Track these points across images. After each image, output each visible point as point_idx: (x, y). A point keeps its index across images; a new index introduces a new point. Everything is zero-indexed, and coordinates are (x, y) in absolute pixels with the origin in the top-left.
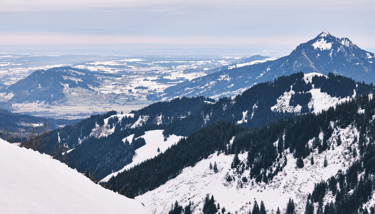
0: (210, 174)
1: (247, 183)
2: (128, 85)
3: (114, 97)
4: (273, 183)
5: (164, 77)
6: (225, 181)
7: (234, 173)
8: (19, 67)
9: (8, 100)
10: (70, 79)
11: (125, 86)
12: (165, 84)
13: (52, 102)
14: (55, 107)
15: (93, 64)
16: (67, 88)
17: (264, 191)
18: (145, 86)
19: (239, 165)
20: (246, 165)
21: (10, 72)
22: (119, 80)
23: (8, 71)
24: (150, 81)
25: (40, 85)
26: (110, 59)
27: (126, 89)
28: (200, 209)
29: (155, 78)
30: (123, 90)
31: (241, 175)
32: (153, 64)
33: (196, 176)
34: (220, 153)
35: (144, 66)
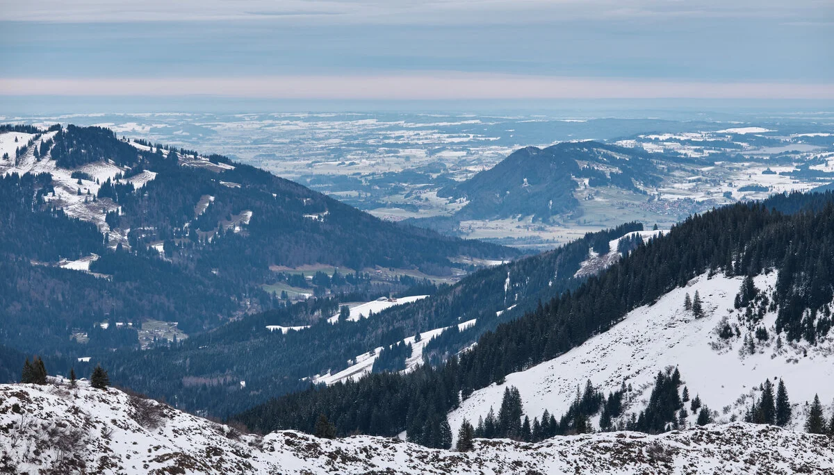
0: (685, 322)
1: (766, 342)
2: (724, 182)
3: (690, 207)
4: (826, 341)
5: (811, 168)
6: (716, 338)
7: (739, 319)
8: (494, 143)
9: (454, 213)
10: (593, 168)
11: (719, 184)
12: (810, 181)
13: (549, 217)
14: (556, 228)
15: (655, 138)
16: (586, 186)
17: (803, 361)
18: (764, 185)
19: (753, 301)
20: (771, 300)
21: (472, 154)
22: (708, 171)
23: (467, 154)
24: (777, 175)
25: (525, 180)
26: (697, 127)
27: (720, 191)
28: (644, 402)
29: (791, 169)
30: (712, 193)
31: (755, 323)
32: (793, 139)
33: (651, 324)
34: (715, 273)
35: (771, 143)
